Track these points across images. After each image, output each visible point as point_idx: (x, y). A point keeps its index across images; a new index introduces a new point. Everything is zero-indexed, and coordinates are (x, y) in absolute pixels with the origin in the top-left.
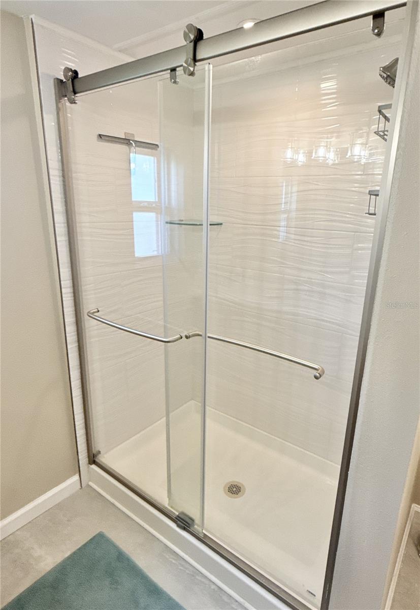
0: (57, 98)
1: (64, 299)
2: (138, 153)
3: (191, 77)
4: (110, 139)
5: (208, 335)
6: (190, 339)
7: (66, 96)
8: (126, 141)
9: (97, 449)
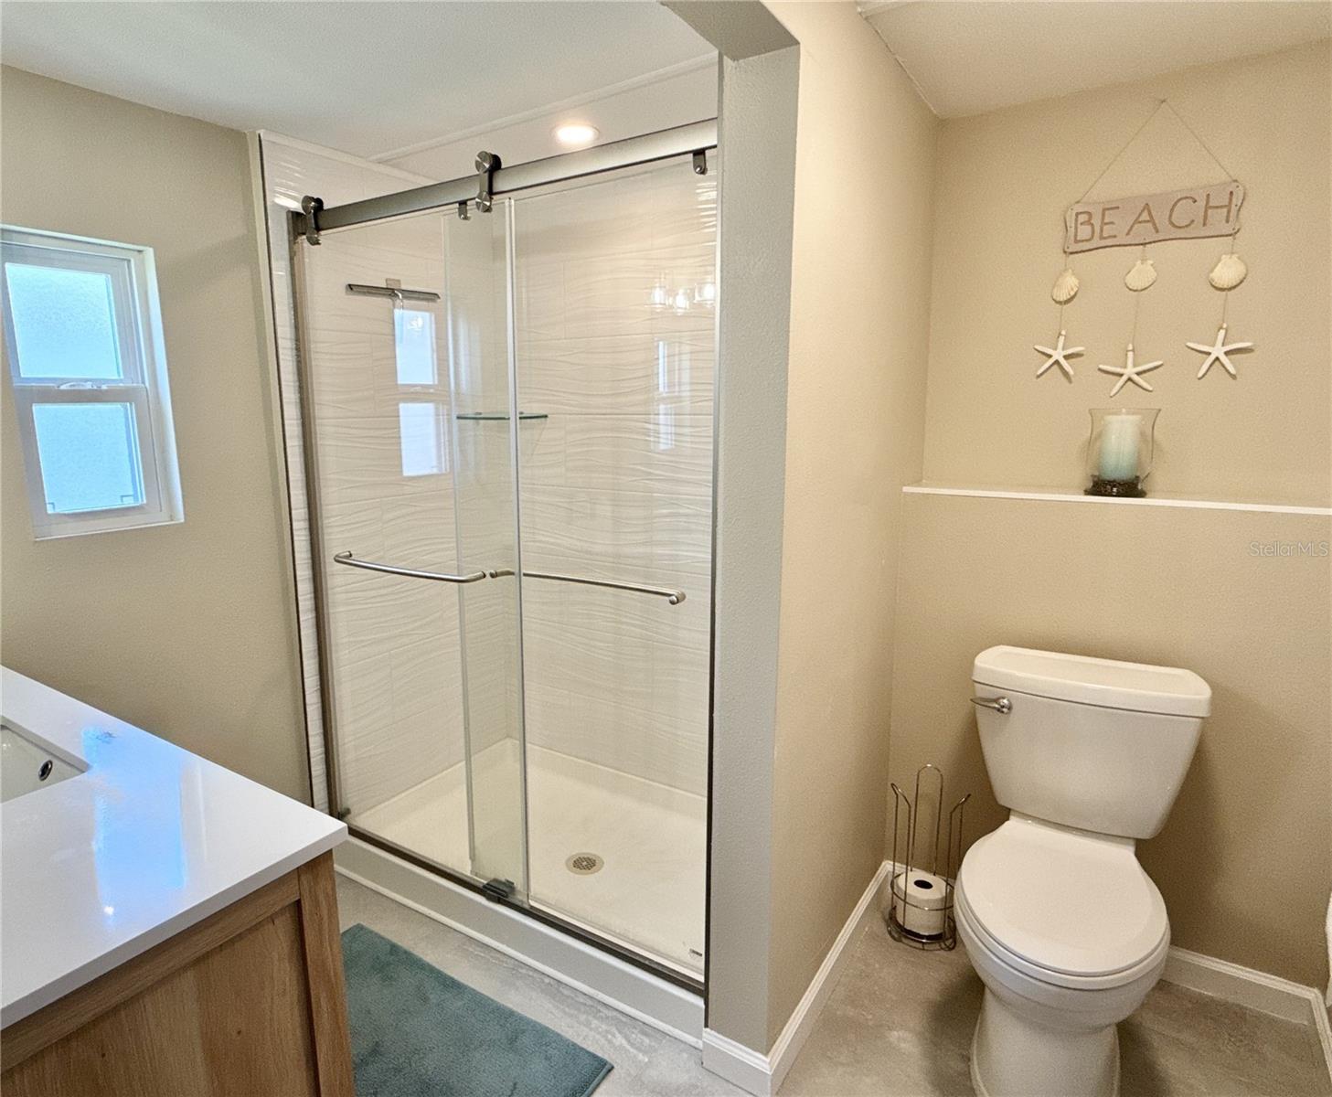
0: (292, 238)
1: (295, 538)
2: (407, 309)
3: (487, 214)
4: (365, 290)
5: (523, 571)
6: (498, 578)
7: (304, 234)
8: (390, 292)
9: (344, 806)
